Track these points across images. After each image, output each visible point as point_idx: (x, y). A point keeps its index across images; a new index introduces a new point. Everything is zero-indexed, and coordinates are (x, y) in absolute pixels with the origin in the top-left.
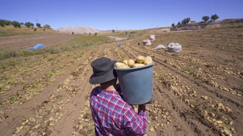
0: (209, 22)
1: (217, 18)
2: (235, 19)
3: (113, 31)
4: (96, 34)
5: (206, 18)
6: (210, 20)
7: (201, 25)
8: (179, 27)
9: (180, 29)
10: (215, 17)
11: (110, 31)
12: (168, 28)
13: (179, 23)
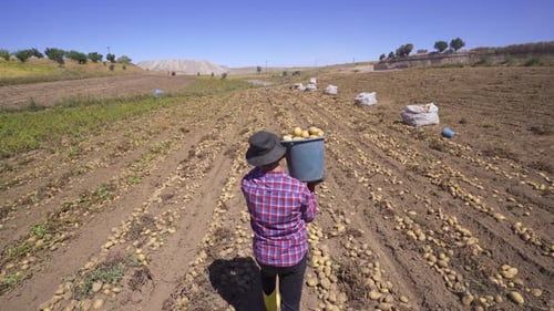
0: (447, 53)
1: (462, 45)
2: (493, 49)
3: (259, 69)
4: (225, 75)
5: (440, 45)
6: (448, 49)
7: (431, 59)
8: (391, 62)
9: (394, 65)
10: (457, 44)
11: (252, 68)
12: (371, 63)
13: (391, 55)
